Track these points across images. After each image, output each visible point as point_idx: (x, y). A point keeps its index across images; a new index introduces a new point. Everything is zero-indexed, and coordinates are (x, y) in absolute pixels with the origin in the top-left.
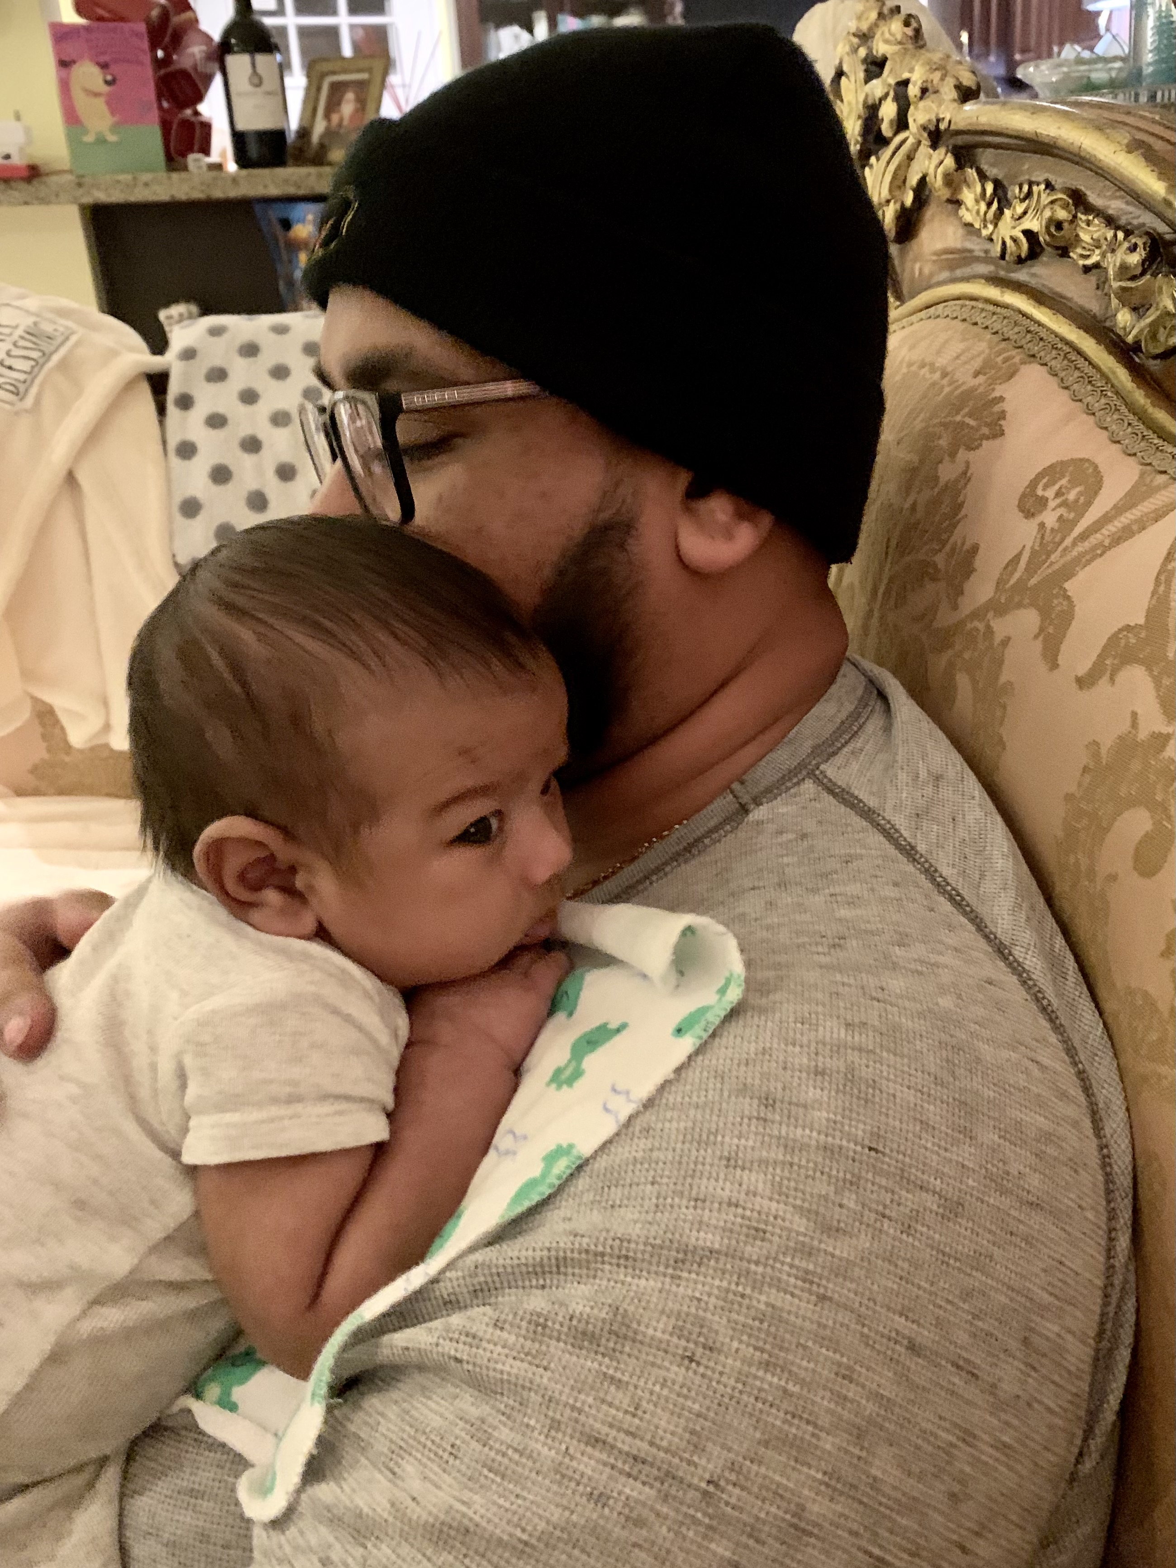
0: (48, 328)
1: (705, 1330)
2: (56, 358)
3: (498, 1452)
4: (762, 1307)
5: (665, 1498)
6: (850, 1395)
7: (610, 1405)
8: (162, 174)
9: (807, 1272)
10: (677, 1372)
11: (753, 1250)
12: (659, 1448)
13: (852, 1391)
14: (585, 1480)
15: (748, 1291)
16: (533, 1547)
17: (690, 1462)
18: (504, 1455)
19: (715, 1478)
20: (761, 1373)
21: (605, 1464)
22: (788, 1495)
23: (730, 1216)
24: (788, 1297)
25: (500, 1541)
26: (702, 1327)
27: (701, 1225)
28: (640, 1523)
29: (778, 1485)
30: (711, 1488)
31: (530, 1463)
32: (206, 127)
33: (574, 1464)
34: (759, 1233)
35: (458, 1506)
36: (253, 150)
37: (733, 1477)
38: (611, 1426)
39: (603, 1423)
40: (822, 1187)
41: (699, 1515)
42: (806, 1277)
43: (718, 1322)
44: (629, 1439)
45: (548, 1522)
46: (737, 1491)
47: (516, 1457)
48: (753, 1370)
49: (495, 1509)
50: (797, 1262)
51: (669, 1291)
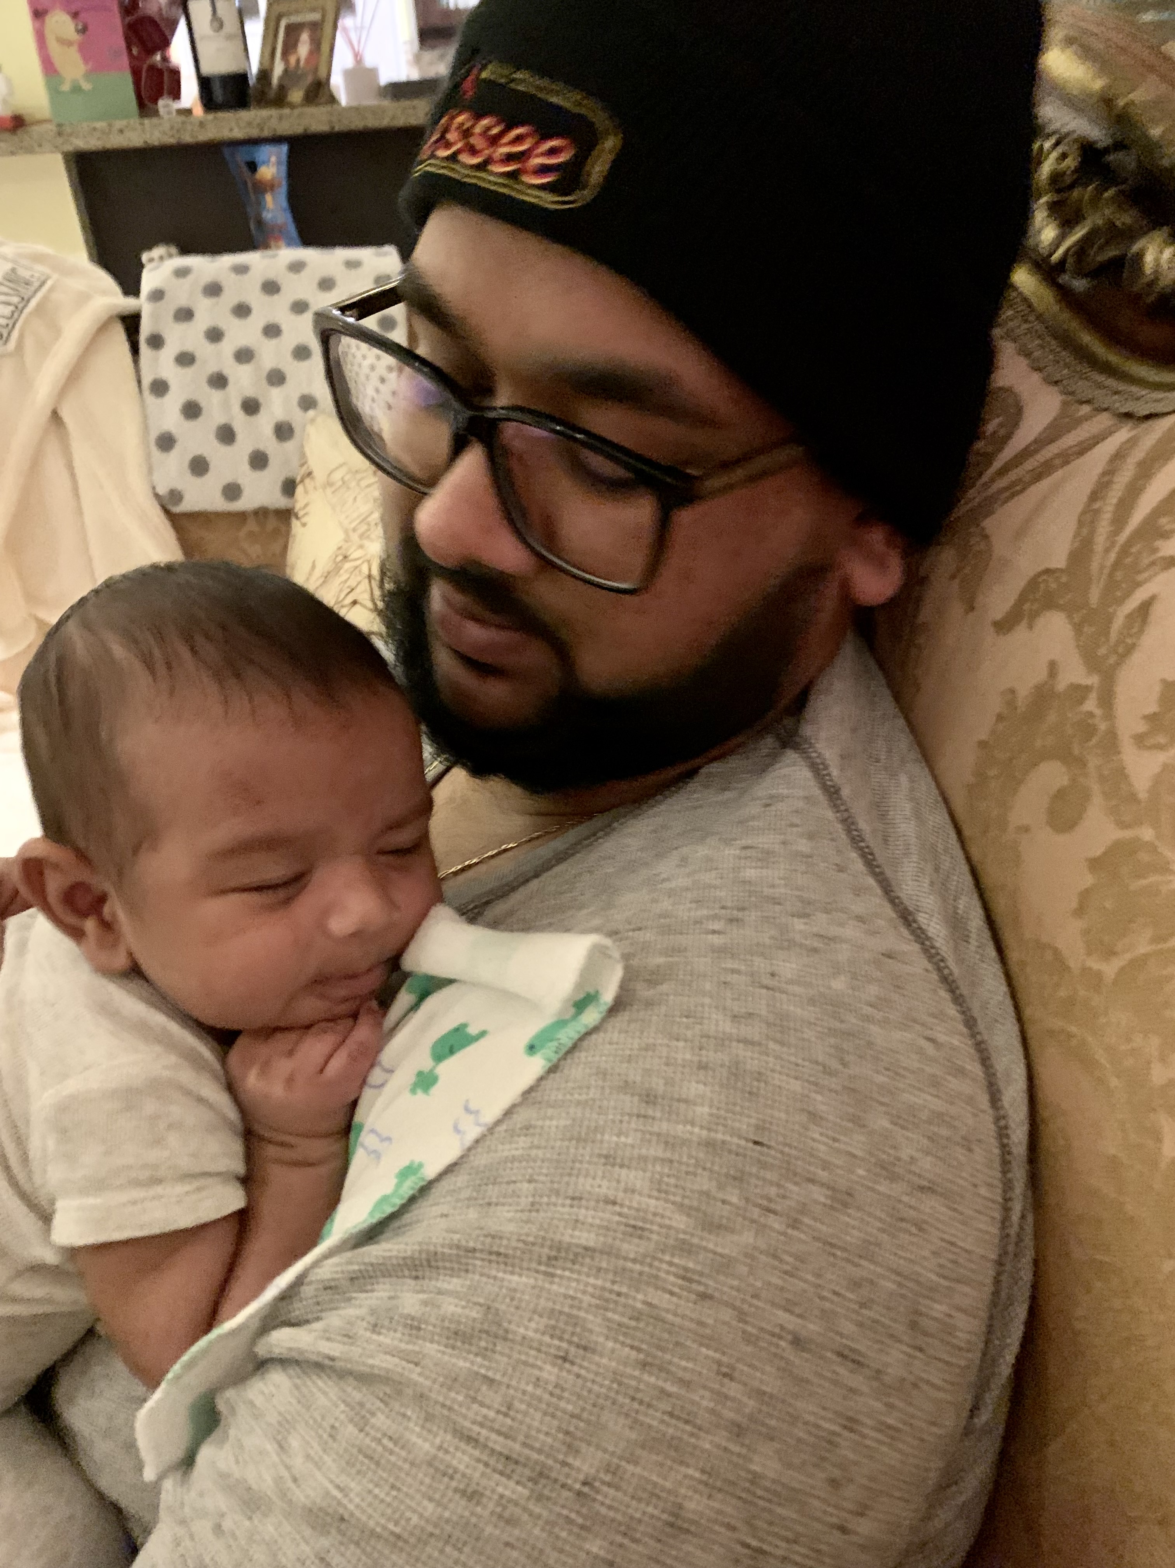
0: (24, 273)
1: (578, 1330)
2: (33, 303)
3: (374, 1439)
4: (639, 1305)
5: (540, 1498)
6: (732, 1393)
7: (482, 1404)
8: (135, 121)
9: (686, 1269)
10: (550, 1372)
11: (630, 1248)
12: (532, 1448)
13: (733, 1389)
14: (458, 1476)
15: (624, 1290)
16: (406, 1542)
17: (564, 1464)
18: (379, 1442)
19: (589, 1480)
20: (637, 1373)
21: (478, 1460)
22: (663, 1495)
23: (608, 1215)
24: (667, 1296)
25: (372, 1532)
26: (575, 1325)
27: (577, 1223)
28: (511, 1522)
29: (655, 1484)
30: (586, 1489)
31: (403, 1454)
32: (175, 74)
33: (448, 1458)
34: (636, 1231)
35: (336, 1493)
36: (218, 94)
37: (608, 1478)
38: (482, 1425)
39: (474, 1422)
40: (704, 1183)
41: (573, 1516)
42: (686, 1276)
43: (593, 1321)
44: (501, 1439)
45: (421, 1516)
46: (612, 1492)
47: (390, 1445)
48: (629, 1370)
49: (370, 1499)
50: (676, 1260)
51: (542, 1289)
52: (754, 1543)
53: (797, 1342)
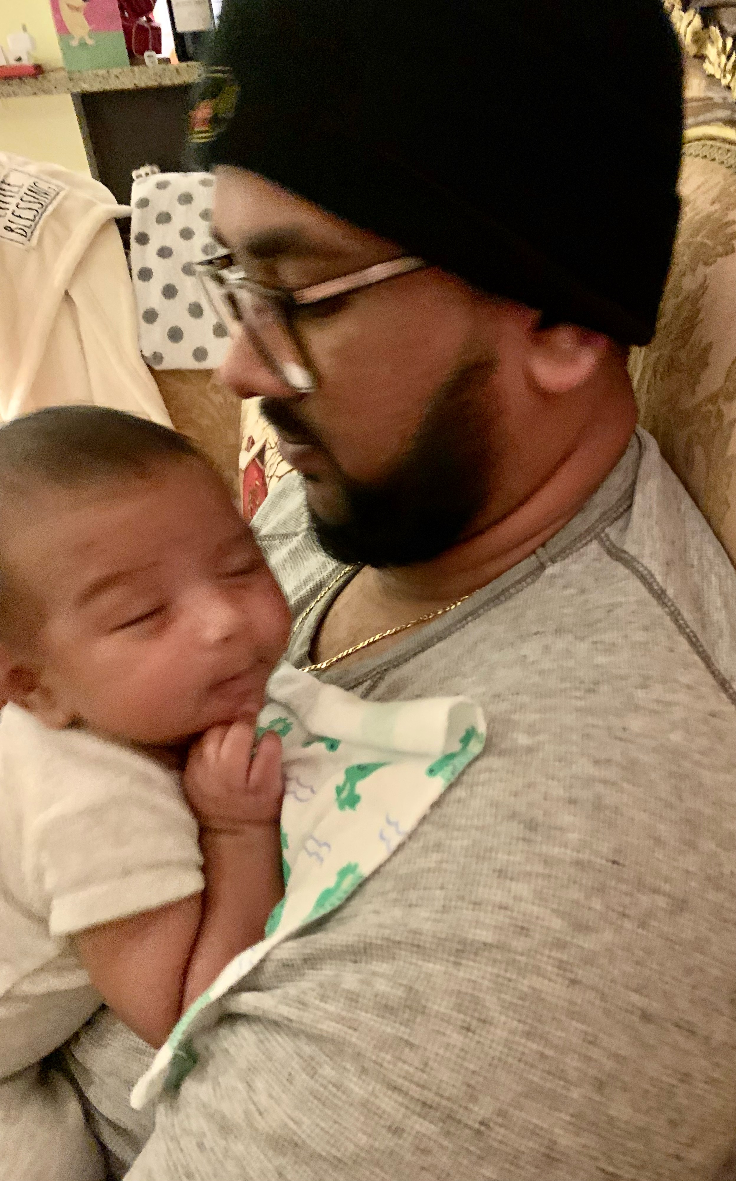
0: (43, 186)
1: (479, 1007)
2: (50, 209)
3: (322, 1085)
4: (525, 989)
5: (448, 1134)
6: (595, 1056)
7: (404, 1062)
9: (561, 961)
10: (456, 1038)
11: (519, 944)
12: (442, 1096)
13: (595, 1053)
14: (386, 1116)
15: (514, 977)
16: (345, 1164)
17: (466, 1108)
18: (325, 1088)
19: (486, 1121)
20: (523, 1041)
21: (401, 1104)
22: (542, 1133)
23: (501, 918)
24: (546, 981)
25: (320, 1156)
26: (477, 1004)
27: (477, 924)
28: (425, 1151)
29: (536, 1126)
30: (483, 1128)
31: (344, 1097)
33: (377, 1102)
34: (523, 930)
35: (291, 1124)
37: (500, 1120)
38: (405, 1078)
39: (399, 1076)
40: (575, 894)
41: (472, 1148)
42: (561, 965)
43: (491, 1001)
44: (418, 1089)
45: (356, 1145)
46: (502, 1130)
47: (334, 1090)
48: (517, 1039)
49: (317, 1131)
50: (553, 954)
51: (451, 975)
52: (611, 1169)
53: (646, 1017)
